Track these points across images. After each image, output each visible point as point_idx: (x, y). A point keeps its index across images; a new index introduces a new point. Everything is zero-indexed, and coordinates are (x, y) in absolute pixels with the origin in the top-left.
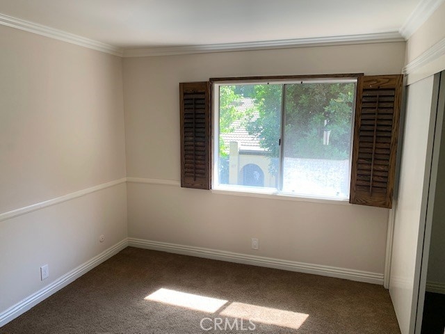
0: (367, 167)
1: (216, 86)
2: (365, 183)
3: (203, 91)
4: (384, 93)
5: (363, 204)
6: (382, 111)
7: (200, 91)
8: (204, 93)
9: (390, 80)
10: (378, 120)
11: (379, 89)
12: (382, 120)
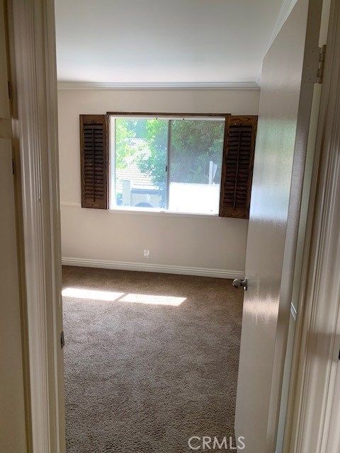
0: (232, 188)
1: (112, 118)
2: (230, 200)
3: (102, 122)
4: (245, 129)
5: (229, 217)
6: (243, 143)
7: (98, 122)
8: (102, 125)
9: (249, 119)
10: (240, 150)
11: (240, 126)
12: (243, 150)
